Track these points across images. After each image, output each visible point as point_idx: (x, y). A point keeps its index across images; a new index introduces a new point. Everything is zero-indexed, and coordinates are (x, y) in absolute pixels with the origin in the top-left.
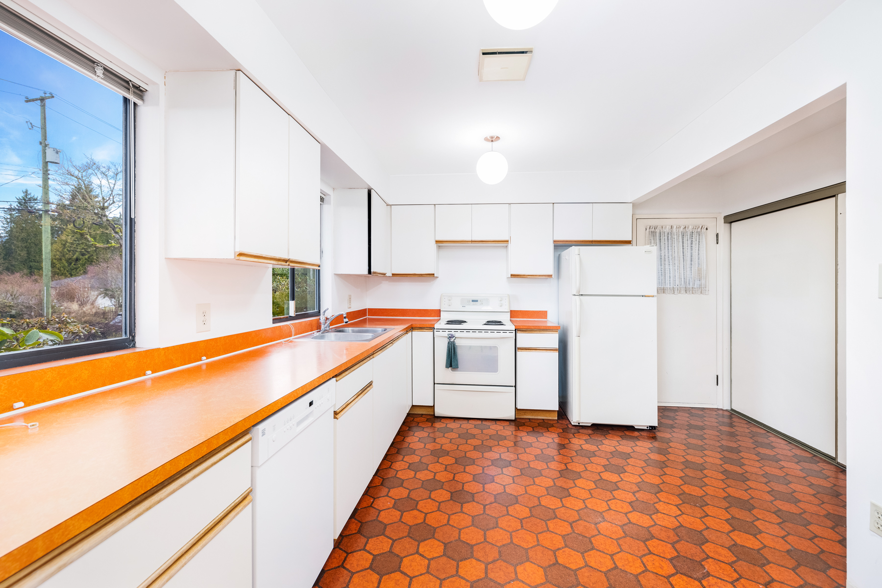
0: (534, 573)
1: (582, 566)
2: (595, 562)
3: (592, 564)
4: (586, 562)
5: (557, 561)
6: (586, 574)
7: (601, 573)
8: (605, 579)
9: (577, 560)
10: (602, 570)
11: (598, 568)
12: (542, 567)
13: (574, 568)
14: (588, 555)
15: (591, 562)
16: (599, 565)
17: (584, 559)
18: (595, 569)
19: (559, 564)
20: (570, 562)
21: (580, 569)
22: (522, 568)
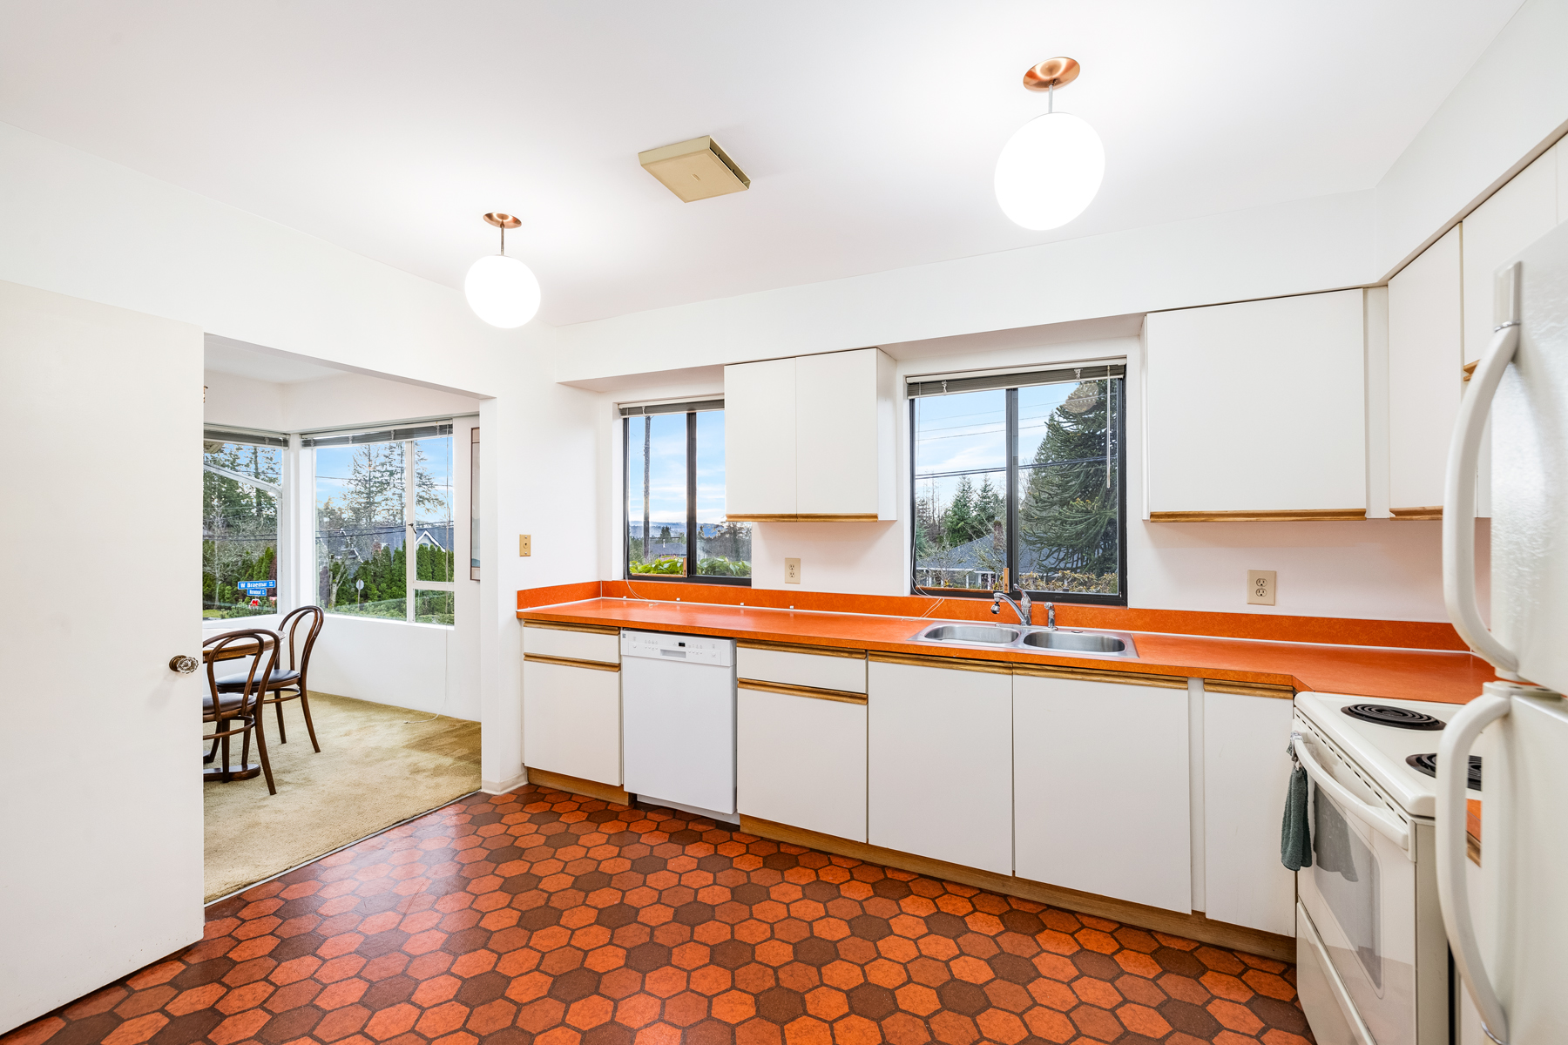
0: (604, 961)
1: (568, 1017)
2: (557, 1038)
3: (558, 1032)
4: (568, 1026)
5: (599, 994)
6: (552, 1012)
7: (538, 1031)
8: (527, 1028)
9: (580, 1018)
10: (541, 1036)
11: (547, 1033)
12: (605, 973)
13: (573, 1006)
14: (575, 1038)
15: (563, 1033)
16: (548, 1039)
17: (574, 1029)
18: (549, 1029)
19: (592, 994)
20: (585, 1008)
21: (566, 1012)
22: (620, 955)
